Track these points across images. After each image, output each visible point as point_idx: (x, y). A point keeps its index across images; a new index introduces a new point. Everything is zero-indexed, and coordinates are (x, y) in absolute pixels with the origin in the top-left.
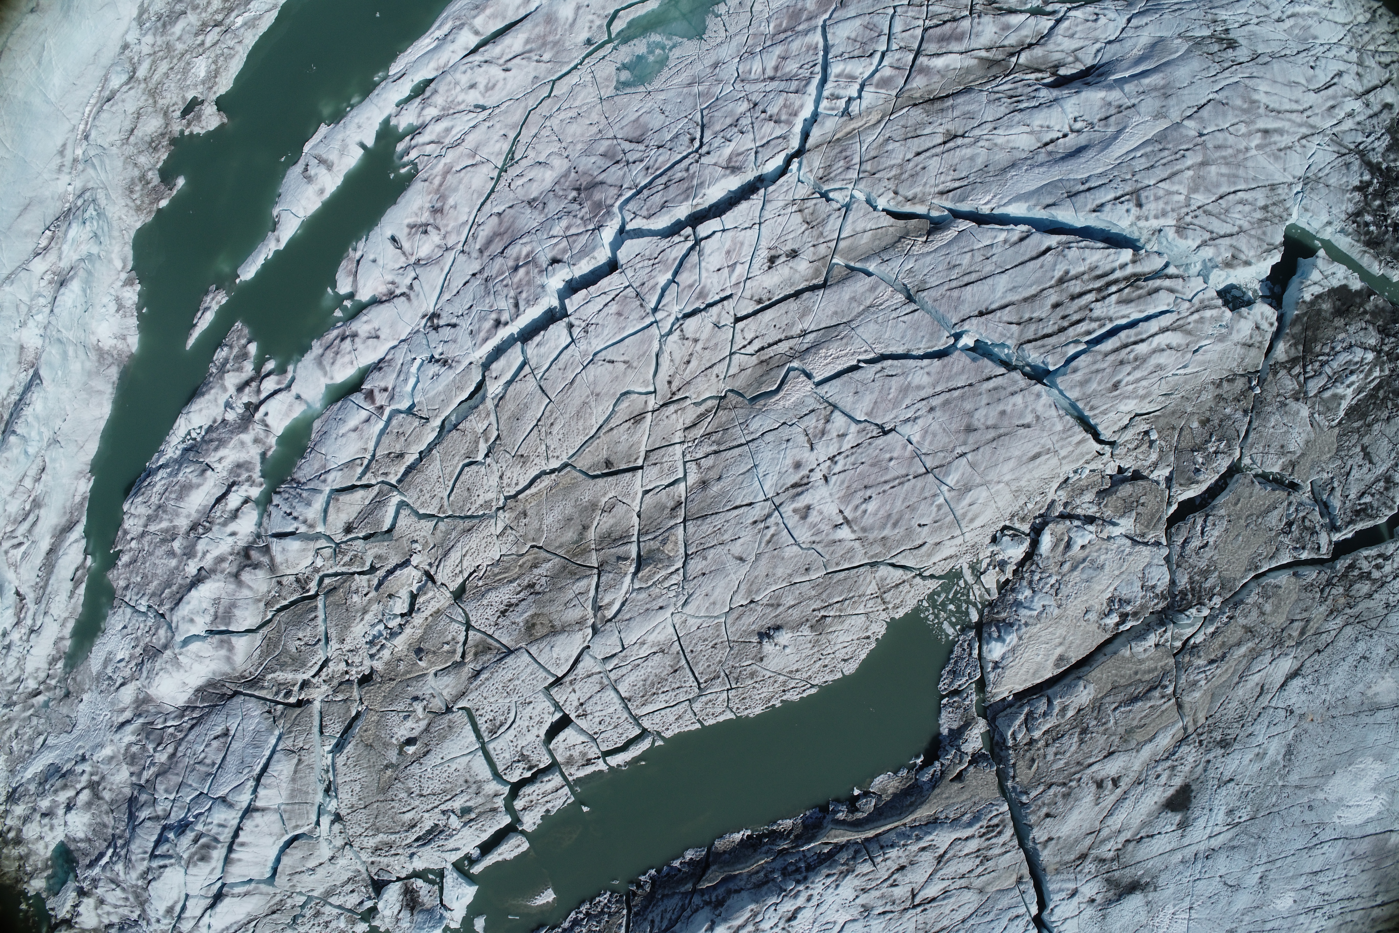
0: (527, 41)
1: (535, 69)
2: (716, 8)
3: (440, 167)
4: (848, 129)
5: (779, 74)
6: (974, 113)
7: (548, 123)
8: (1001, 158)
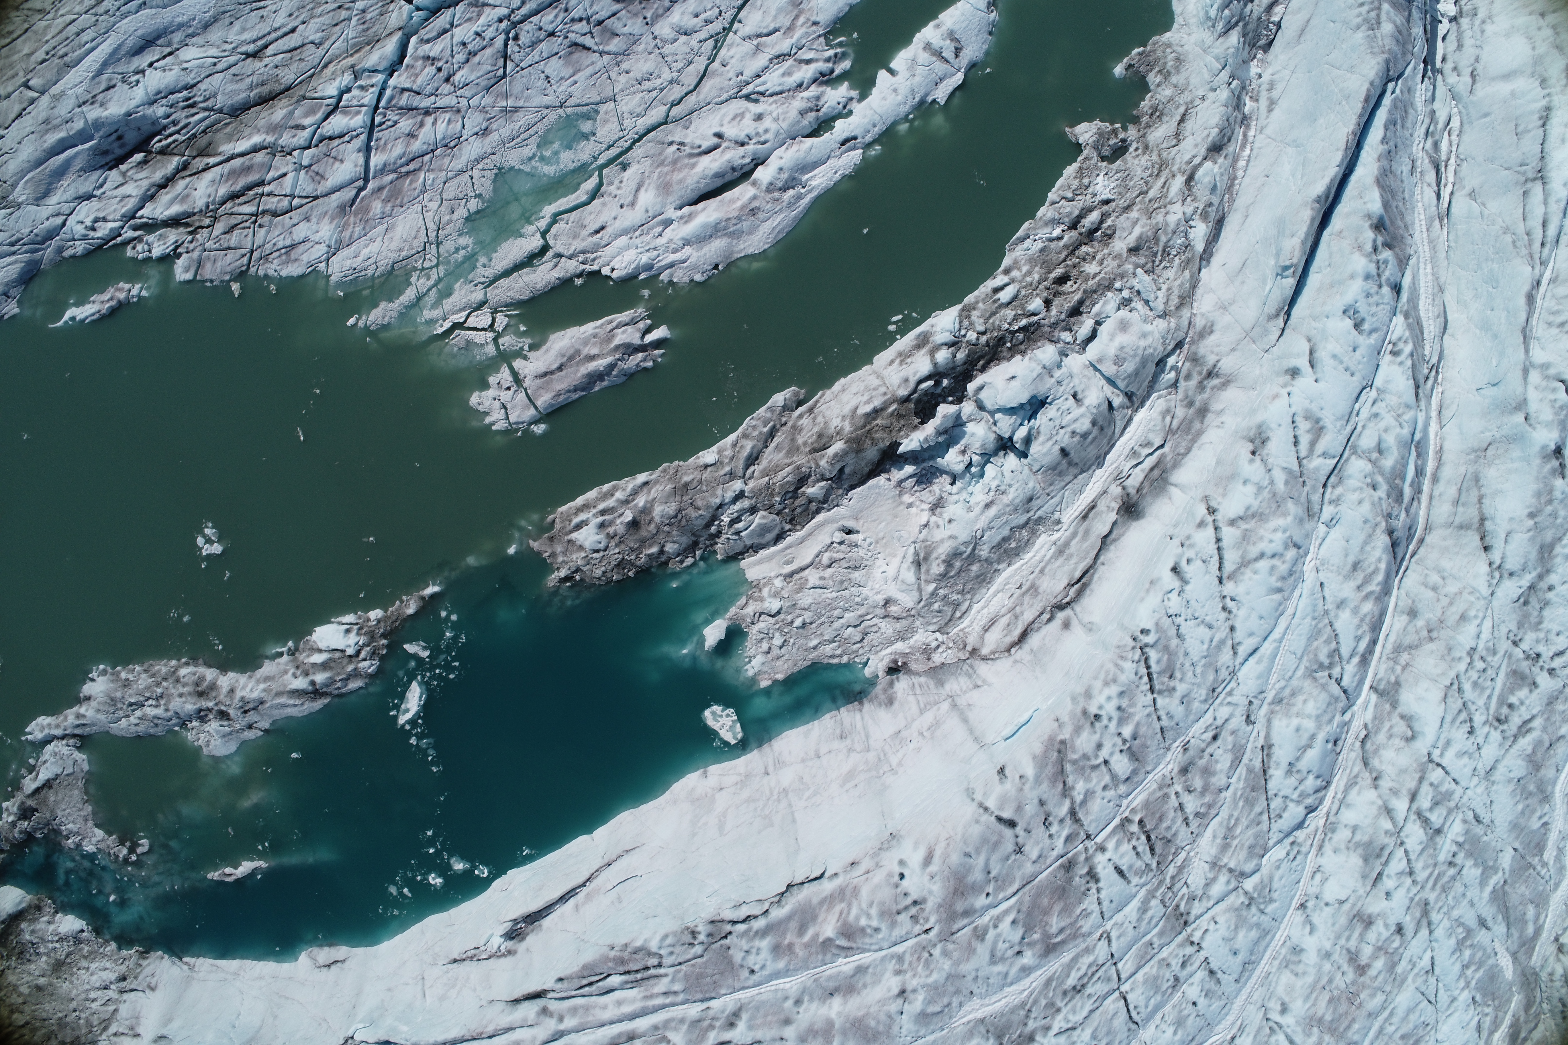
0: (693, 166)
1: (686, 136)
2: (480, 206)
3: (797, 34)
4: (357, 56)
5: (420, 118)
6: (232, 81)
7: (675, 75)
8: (215, 34)
